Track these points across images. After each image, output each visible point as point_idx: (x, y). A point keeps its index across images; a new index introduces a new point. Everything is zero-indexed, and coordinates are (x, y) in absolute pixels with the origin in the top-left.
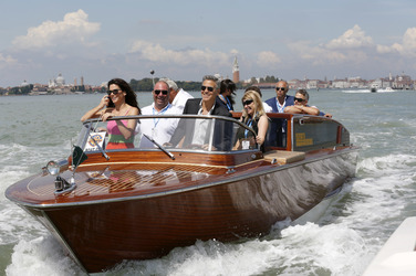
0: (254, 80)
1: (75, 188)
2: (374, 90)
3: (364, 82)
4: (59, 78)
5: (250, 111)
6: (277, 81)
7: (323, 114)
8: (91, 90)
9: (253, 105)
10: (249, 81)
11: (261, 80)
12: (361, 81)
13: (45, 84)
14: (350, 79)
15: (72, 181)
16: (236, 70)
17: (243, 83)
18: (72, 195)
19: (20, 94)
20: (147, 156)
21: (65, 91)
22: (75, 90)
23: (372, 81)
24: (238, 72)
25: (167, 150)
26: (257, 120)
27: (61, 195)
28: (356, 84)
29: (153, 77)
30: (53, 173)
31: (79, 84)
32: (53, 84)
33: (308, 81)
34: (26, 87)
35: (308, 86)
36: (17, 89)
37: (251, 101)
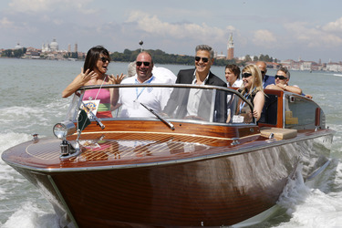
0: (248, 58)
4: (53, 44)
5: (247, 85)
9: (251, 79)
10: (243, 58)
17: (237, 60)
19: (12, 56)
20: (145, 125)
21: (58, 56)
22: (67, 56)
25: (167, 120)
26: (254, 96)
29: (141, 47)
31: (73, 50)
32: (47, 49)
33: (302, 62)
34: (20, 50)
35: (302, 68)
36: (9, 51)
37: (250, 75)
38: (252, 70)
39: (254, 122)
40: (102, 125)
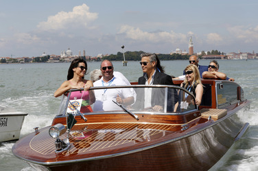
0: (203, 53)
4: (68, 51)
5: (190, 79)
6: (219, 54)
8: (90, 60)
9: (193, 75)
10: (200, 53)
11: (209, 53)
13: (58, 55)
16: (190, 46)
19: (40, 62)
21: (72, 60)
24: (192, 48)
26: (195, 87)
31: (82, 55)
32: (64, 55)
33: (241, 53)
34: (45, 57)
35: (241, 58)
36: (38, 58)
37: (192, 72)
38: (193, 69)
39: (196, 108)
40: (85, 118)
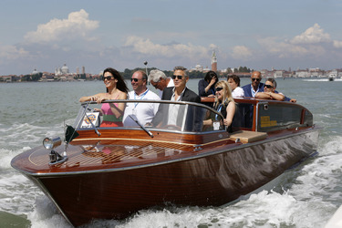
0: (229, 70)
1: (67, 160)
2: (331, 79)
3: (323, 72)
4: (64, 68)
5: (220, 97)
6: (249, 71)
7: (289, 100)
8: (91, 78)
9: (222, 92)
10: (225, 71)
11: (236, 70)
12: (320, 71)
14: (311, 69)
15: (65, 154)
16: (213, 61)
17: (220, 72)
18: (64, 166)
19: (31, 81)
20: (132, 133)
21: (70, 78)
22: (78, 77)
23: (329, 71)
24: (215, 64)
25: (147, 130)
26: (226, 106)
27: (53, 166)
28: (316, 74)
29: (146, 67)
30: (47, 148)
31: (81, 72)
32: (59, 72)
33: (275, 71)
34: (37, 75)
35: (275, 76)
36: (28, 76)
37: (222, 89)
38: (223, 85)
